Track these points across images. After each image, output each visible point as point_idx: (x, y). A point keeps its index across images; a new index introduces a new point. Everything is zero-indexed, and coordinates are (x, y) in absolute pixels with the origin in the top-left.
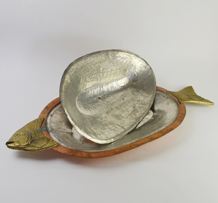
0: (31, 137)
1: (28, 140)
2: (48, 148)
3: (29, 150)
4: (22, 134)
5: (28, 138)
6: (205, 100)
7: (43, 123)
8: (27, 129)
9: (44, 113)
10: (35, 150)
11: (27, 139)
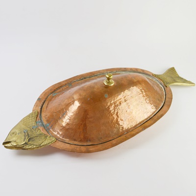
0: (28, 134)
1: (25, 139)
2: (46, 145)
3: (27, 149)
4: (17, 131)
5: (25, 136)
6: (187, 81)
7: (38, 117)
8: (23, 126)
9: (37, 106)
10: (34, 148)
11: (23, 138)
